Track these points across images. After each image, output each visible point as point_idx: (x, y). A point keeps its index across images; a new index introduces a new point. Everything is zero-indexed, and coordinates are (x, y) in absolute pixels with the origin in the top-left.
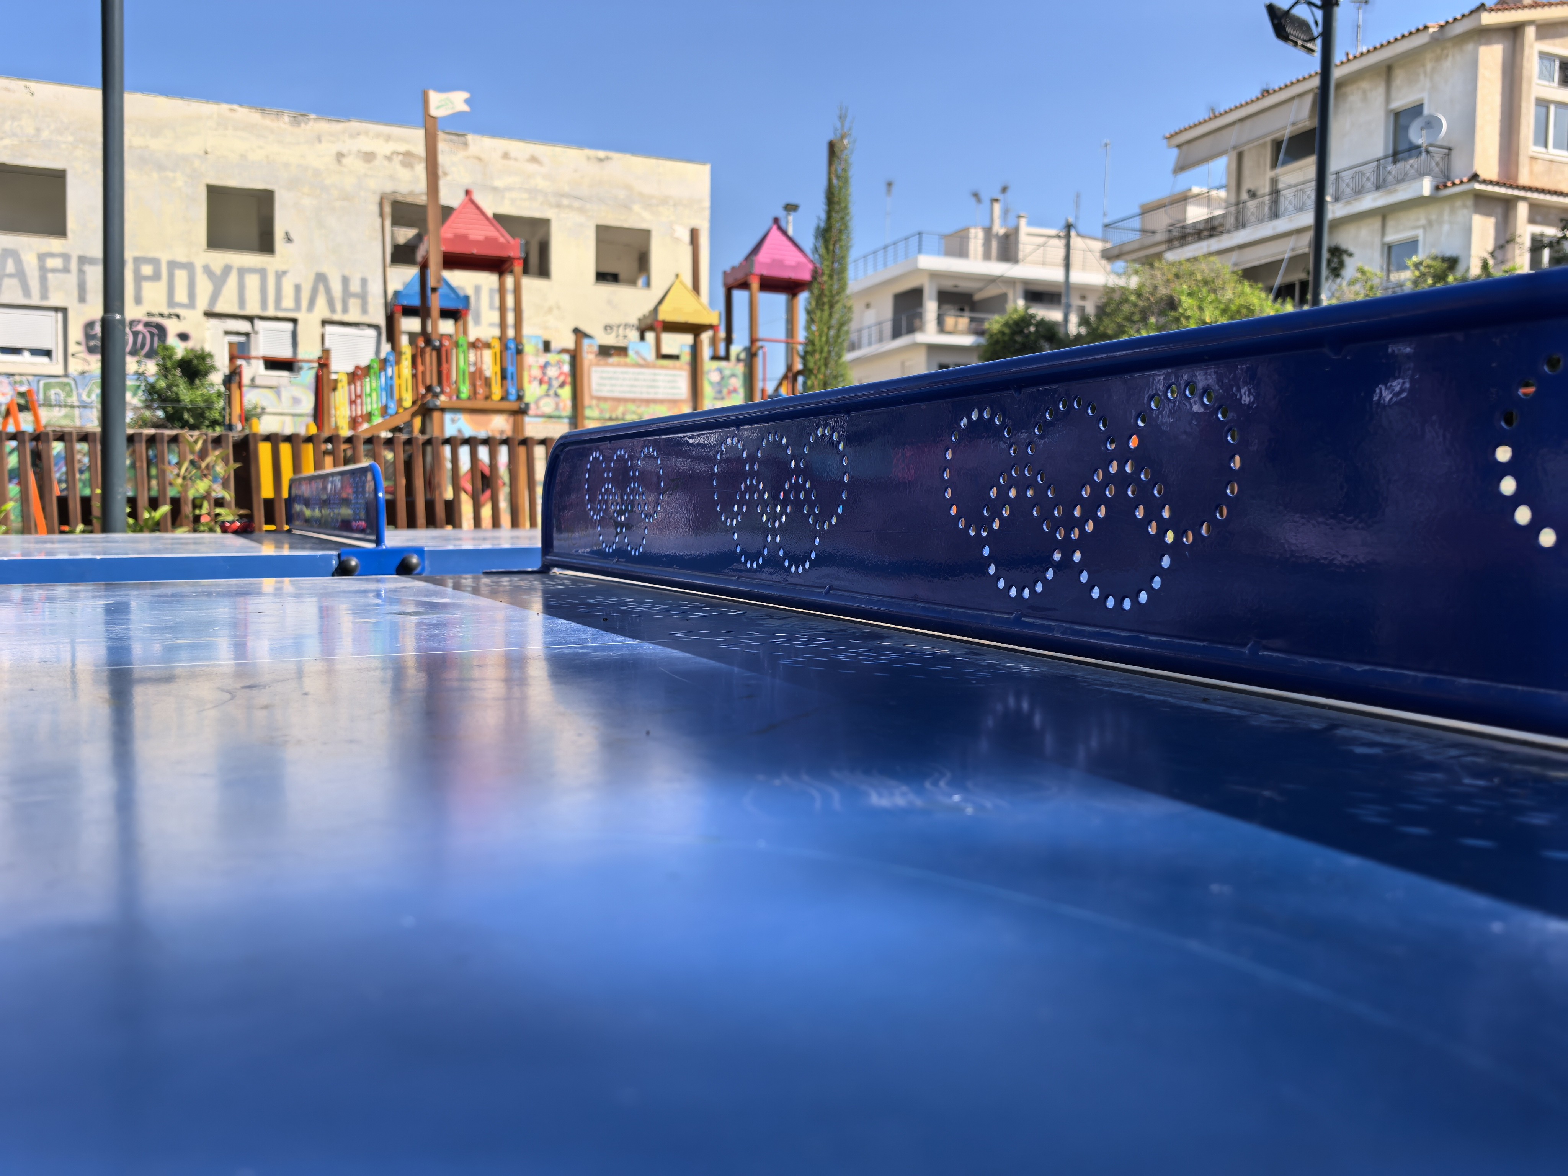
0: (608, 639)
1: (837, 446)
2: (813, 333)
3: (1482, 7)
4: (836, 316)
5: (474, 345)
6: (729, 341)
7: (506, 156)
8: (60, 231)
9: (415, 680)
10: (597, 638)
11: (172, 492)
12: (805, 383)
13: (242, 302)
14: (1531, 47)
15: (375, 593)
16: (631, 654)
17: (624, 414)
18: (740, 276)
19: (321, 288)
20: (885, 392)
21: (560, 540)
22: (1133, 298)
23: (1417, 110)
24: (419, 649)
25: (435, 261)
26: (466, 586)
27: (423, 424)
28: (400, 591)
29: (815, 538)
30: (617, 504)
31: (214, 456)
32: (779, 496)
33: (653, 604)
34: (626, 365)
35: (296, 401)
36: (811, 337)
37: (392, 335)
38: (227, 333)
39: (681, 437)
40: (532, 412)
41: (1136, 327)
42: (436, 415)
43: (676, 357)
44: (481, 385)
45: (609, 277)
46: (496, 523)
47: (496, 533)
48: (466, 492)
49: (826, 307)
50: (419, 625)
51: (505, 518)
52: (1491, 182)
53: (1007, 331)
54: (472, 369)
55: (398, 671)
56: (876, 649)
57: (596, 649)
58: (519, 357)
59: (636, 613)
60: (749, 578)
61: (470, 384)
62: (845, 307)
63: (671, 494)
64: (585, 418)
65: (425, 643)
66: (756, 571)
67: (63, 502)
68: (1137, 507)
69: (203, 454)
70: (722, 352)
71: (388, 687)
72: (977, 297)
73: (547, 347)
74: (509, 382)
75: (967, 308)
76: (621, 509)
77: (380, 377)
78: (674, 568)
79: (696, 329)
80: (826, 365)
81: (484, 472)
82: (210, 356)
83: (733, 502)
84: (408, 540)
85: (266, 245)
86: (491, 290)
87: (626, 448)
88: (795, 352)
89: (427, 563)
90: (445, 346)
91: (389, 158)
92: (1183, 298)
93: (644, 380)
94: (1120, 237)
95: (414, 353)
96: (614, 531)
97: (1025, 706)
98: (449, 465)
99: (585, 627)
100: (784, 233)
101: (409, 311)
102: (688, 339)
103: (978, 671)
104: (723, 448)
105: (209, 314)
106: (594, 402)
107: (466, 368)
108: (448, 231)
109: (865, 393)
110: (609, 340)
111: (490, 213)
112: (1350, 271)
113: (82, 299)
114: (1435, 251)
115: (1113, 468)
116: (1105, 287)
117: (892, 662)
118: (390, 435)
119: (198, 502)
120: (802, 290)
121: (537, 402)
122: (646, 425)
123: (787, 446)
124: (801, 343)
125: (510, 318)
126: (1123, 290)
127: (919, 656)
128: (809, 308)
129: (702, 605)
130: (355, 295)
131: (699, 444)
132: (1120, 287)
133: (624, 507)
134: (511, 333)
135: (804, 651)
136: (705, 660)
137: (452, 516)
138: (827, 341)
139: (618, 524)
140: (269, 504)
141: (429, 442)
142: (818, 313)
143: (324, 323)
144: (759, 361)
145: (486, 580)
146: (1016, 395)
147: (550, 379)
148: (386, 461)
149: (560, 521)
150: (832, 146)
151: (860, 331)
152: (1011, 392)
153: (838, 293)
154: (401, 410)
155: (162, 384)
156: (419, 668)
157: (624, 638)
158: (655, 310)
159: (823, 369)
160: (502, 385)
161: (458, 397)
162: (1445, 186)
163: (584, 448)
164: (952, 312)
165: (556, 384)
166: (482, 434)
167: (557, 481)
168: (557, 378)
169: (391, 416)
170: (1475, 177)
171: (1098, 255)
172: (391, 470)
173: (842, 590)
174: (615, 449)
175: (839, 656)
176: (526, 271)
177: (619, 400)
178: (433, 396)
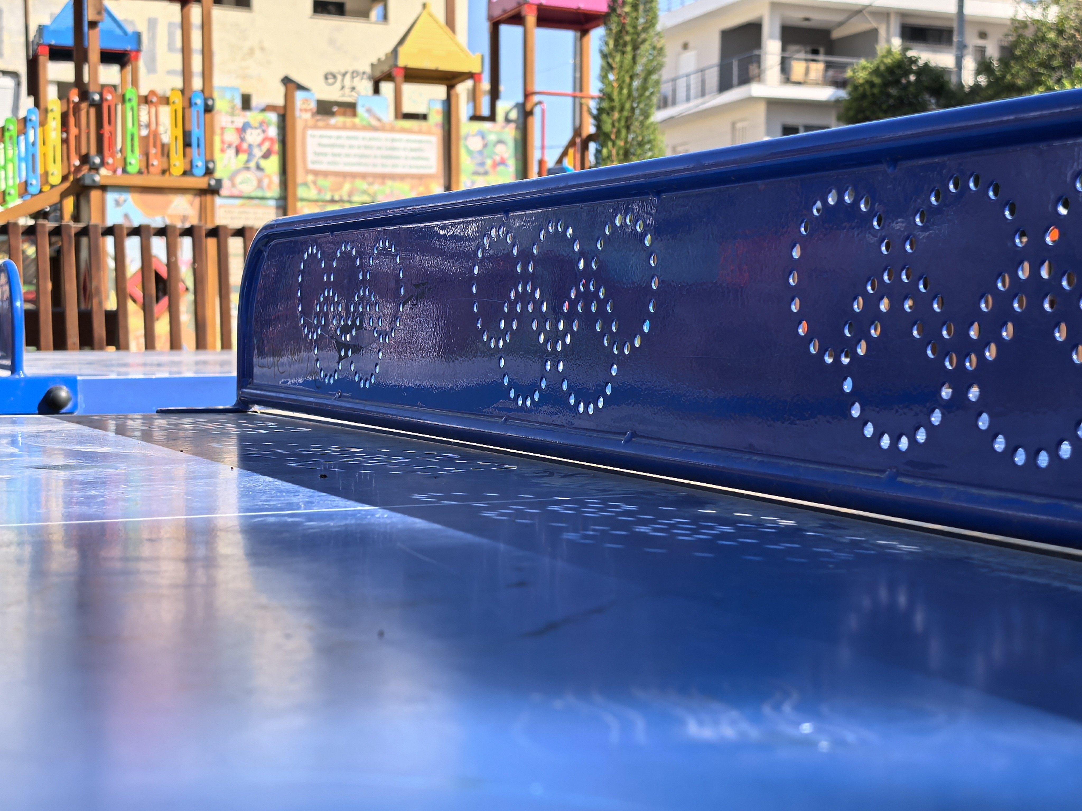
0: (328, 504)
1: (642, 241)
2: (610, 83)
4: (642, 61)
5: (146, 100)
6: (495, 94)
10: (312, 503)
12: (598, 152)
15: (10, 439)
16: (359, 525)
17: (350, 194)
18: (510, 7)
20: (708, 166)
21: (262, 366)
22: (1052, 35)
24: (68, 516)
26: (134, 430)
27: (77, 206)
28: (43, 437)
29: (612, 365)
30: (341, 317)
32: (562, 308)
33: (389, 455)
34: (354, 127)
36: (608, 90)
37: (34, 89)
39: (428, 228)
40: (224, 192)
41: (1056, 75)
42: (95, 195)
43: (424, 117)
44: (156, 154)
45: (331, 8)
46: (175, 344)
47: (175, 356)
48: (134, 301)
49: (629, 48)
50: (69, 483)
51: (188, 337)
53: (877, 80)
54: (144, 132)
55: (40, 547)
56: (696, 519)
57: (310, 517)
58: (208, 116)
59: (365, 468)
60: (521, 420)
61: (140, 152)
62: (654, 48)
63: (415, 305)
64: (296, 199)
65: (76, 509)
66: (529, 410)
68: (1057, 325)
70: (485, 112)
71: (26, 569)
72: (836, 34)
73: (246, 102)
74: (194, 150)
75: (822, 50)
76: (346, 324)
77: (18, 143)
78: (418, 406)
79: (450, 79)
80: (628, 128)
81: (157, 271)
83: (500, 315)
84: (55, 367)
86: (170, 25)
87: (353, 242)
88: (585, 109)
89: (80, 397)
90: (106, 100)
93: (379, 148)
95: (65, 109)
96: (337, 354)
97: (902, 600)
98: (111, 264)
99: (296, 487)
101: (58, 54)
102: (440, 91)
103: (837, 550)
104: (485, 241)
106: (310, 178)
107: (135, 131)
109: (682, 167)
110: (332, 93)
115: (1023, 274)
116: (1013, 20)
117: (717, 537)
118: (31, 222)
120: (597, 26)
121: (232, 178)
122: (382, 210)
123: (573, 240)
124: (593, 98)
125: (197, 61)
126: (1039, 24)
127: (756, 530)
128: (605, 49)
129: (456, 456)
131: (453, 237)
132: (1034, 20)
133: (350, 323)
134: (197, 83)
135: (596, 521)
136: (460, 534)
138: (630, 95)
139: (341, 345)
141: (84, 232)
142: (618, 58)
144: (535, 122)
145: (161, 422)
146: (890, 170)
147: (250, 146)
148: (26, 258)
149: (263, 341)
151: (674, 80)
152: (883, 167)
153: (645, 30)
154: (46, 188)
156: (67, 544)
157: (349, 503)
158: (395, 52)
159: (624, 132)
160: (184, 155)
161: (124, 171)
163: (296, 242)
164: (802, 55)
165: (258, 153)
166: (157, 222)
167: (259, 286)
169: (33, 195)
172: (32, 270)
173: (648, 438)
174: (338, 243)
175: (643, 529)
177: (344, 175)
178: (91, 169)
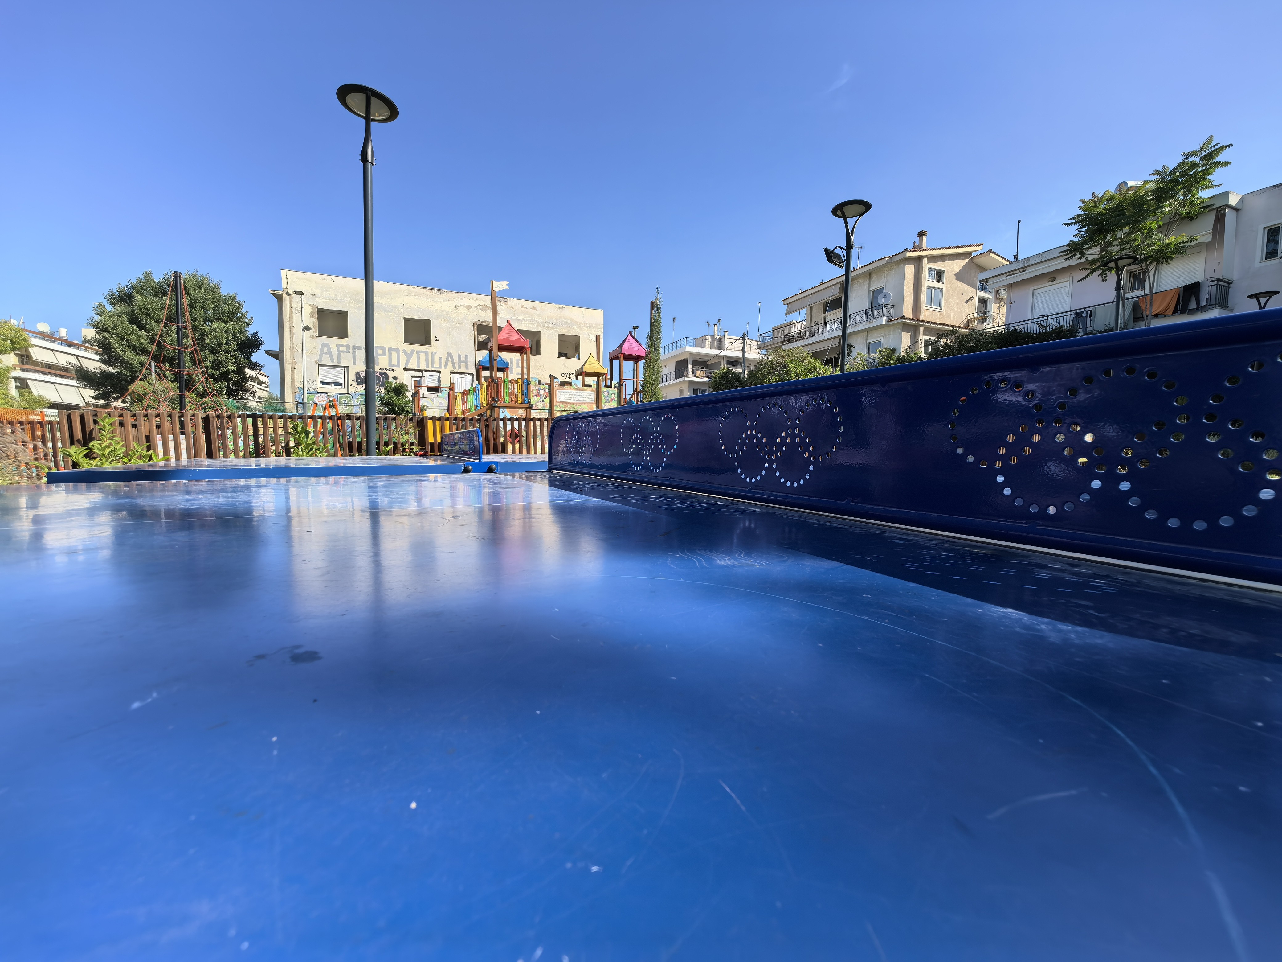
2: (646, 376)
3: (906, 250)
4: (655, 370)
5: (511, 382)
6: (611, 380)
7: (523, 307)
8: (345, 335)
9: (488, 515)
11: (393, 440)
12: (642, 397)
13: (418, 364)
14: (925, 266)
15: (477, 480)
18: (616, 354)
19: (450, 359)
21: (556, 458)
22: (769, 364)
23: (880, 290)
24: (489, 503)
25: (495, 348)
26: (517, 477)
27: (491, 413)
28: (486, 479)
29: (664, 458)
31: (410, 425)
32: (648, 441)
33: (597, 484)
34: (571, 389)
35: (440, 404)
36: (645, 378)
37: (478, 379)
38: (412, 377)
40: (534, 408)
42: (496, 409)
43: (591, 386)
44: (514, 398)
45: (563, 355)
46: (521, 452)
48: (509, 440)
49: (652, 366)
51: (525, 450)
52: (909, 319)
53: (720, 376)
54: (510, 391)
55: (481, 512)
56: (693, 502)
58: (529, 386)
59: (592, 488)
60: (636, 474)
61: (509, 397)
62: (658, 366)
64: (554, 410)
65: (492, 501)
66: (638, 471)
67: (350, 444)
68: (800, 446)
69: (406, 425)
70: (609, 384)
72: (709, 363)
73: (539, 382)
74: (525, 396)
75: (704, 367)
77: (474, 394)
78: (604, 470)
79: (598, 375)
80: (652, 389)
81: (516, 432)
82: (406, 385)
83: (629, 443)
84: (491, 459)
85: (428, 342)
86: (518, 360)
87: (582, 422)
88: (638, 384)
89: (498, 467)
90: (499, 382)
91: (476, 307)
92: (789, 364)
93: (578, 395)
94: (763, 340)
95: (487, 384)
96: (578, 455)
97: (753, 525)
98: (502, 429)
99: (575, 493)
100: (633, 337)
101: (485, 368)
102: (595, 379)
103: (734, 511)
104: (625, 422)
105: (405, 369)
106: (558, 404)
107: (508, 391)
108: (501, 336)
110: (564, 379)
111: (516, 329)
112: (854, 354)
113: (354, 363)
114: (887, 346)
116: (759, 359)
117: (700, 507)
118: (479, 417)
119: (404, 444)
120: (642, 360)
121: (536, 404)
124: (640, 380)
125: (525, 370)
126: (766, 361)
127: (712, 505)
128: (644, 366)
129: (617, 484)
130: (463, 362)
132: (764, 360)
133: (582, 446)
134: (525, 377)
135: (665, 503)
137: (504, 450)
138: (652, 379)
139: (580, 452)
140: (432, 444)
141: (495, 420)
142: (648, 369)
143: (451, 373)
144: (623, 387)
145: (525, 475)
147: (541, 395)
148: (477, 428)
149: (555, 451)
150: (652, 303)
151: (663, 376)
153: (656, 361)
154: (482, 408)
155: (387, 397)
156: (489, 511)
158: (582, 367)
159: (650, 391)
160: (522, 398)
161: (505, 402)
162: (892, 321)
163: (565, 422)
164: (699, 369)
165: (543, 397)
166: (515, 417)
167: (554, 435)
168: (544, 394)
169: (478, 410)
170: (903, 317)
171: (756, 347)
173: (676, 479)
174: (579, 423)
175: (680, 505)
176: (531, 353)
177: (568, 403)
178: (495, 402)
